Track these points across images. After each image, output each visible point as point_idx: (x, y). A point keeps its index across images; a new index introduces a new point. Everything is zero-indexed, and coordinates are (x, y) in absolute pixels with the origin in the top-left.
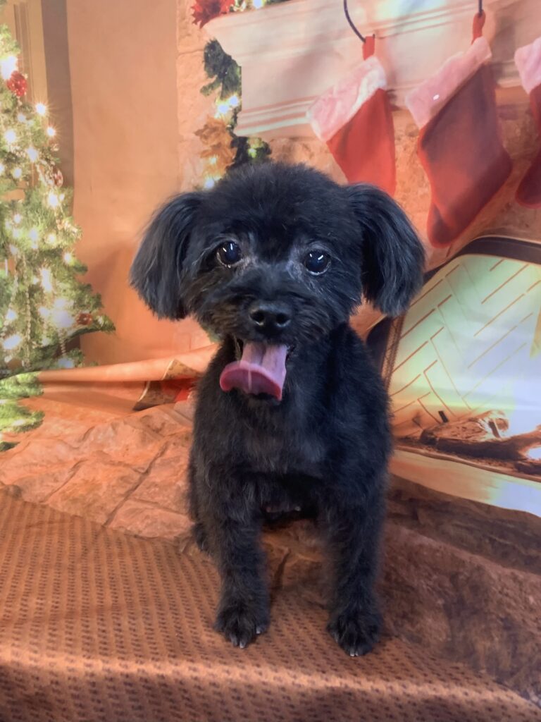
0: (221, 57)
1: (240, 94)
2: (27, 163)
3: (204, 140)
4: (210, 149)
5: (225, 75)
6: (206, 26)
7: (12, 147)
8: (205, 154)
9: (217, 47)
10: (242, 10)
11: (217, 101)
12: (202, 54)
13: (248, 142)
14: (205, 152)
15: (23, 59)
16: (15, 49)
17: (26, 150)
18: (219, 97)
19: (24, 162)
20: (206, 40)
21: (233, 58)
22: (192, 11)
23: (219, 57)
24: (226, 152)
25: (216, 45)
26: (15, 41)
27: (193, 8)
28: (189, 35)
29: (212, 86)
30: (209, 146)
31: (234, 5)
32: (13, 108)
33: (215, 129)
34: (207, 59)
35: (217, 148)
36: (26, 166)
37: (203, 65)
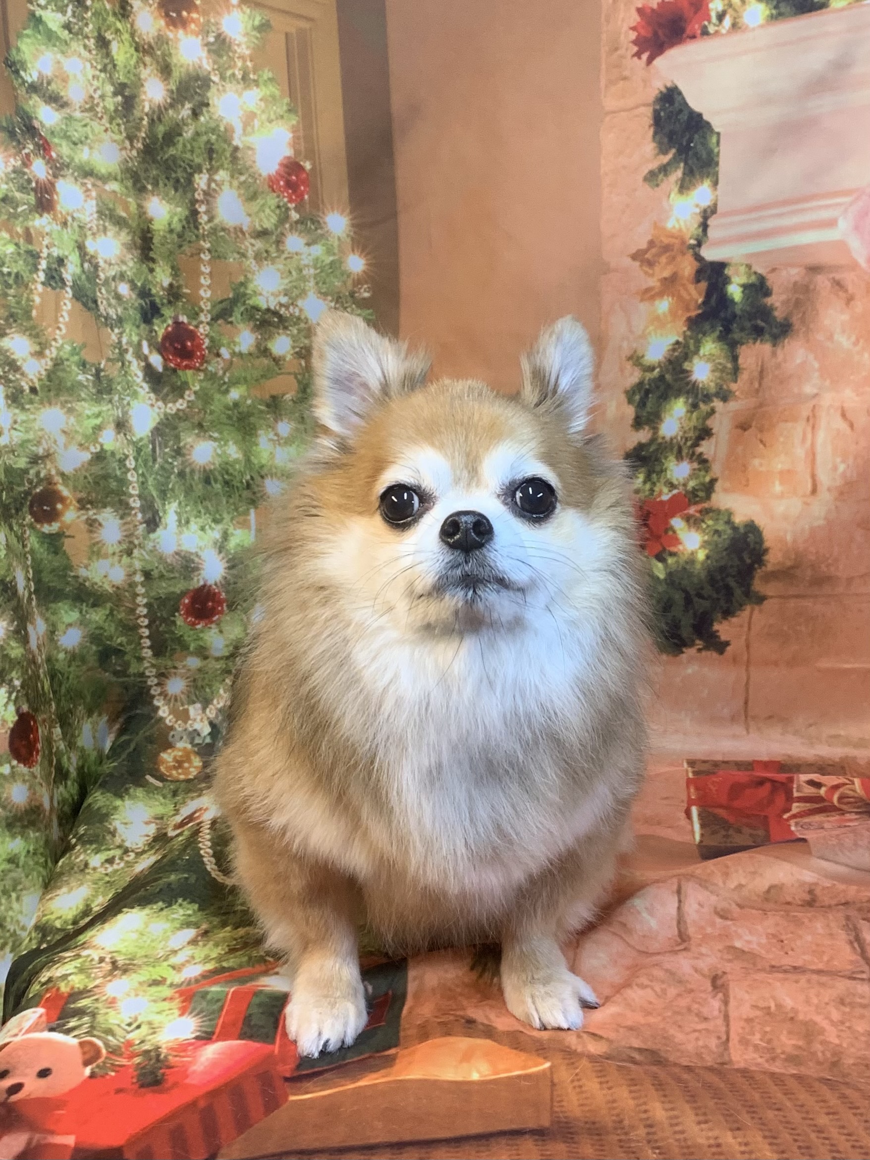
0: (684, 117)
1: (715, 183)
2: (302, 325)
3: (646, 269)
4: (658, 284)
5: (690, 148)
6: (659, 62)
7: (271, 299)
8: (649, 295)
9: (678, 99)
10: (724, 31)
11: (672, 195)
12: (648, 112)
13: (726, 272)
14: (648, 290)
15: (301, 133)
16: (286, 115)
17: (300, 303)
18: (676, 189)
19: (295, 324)
20: (658, 86)
21: (706, 117)
22: (633, 35)
23: (680, 117)
24: (686, 290)
25: (676, 96)
26: (287, 100)
27: (634, 29)
28: (625, 78)
29: (664, 169)
30: (655, 279)
31: (710, 22)
32: (276, 227)
33: (667, 248)
34: (657, 121)
35: (670, 284)
36: (299, 331)
37: (651, 132)
